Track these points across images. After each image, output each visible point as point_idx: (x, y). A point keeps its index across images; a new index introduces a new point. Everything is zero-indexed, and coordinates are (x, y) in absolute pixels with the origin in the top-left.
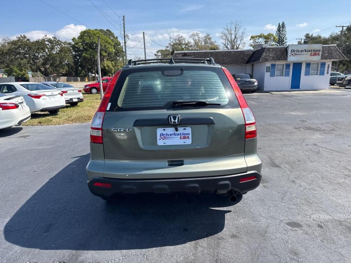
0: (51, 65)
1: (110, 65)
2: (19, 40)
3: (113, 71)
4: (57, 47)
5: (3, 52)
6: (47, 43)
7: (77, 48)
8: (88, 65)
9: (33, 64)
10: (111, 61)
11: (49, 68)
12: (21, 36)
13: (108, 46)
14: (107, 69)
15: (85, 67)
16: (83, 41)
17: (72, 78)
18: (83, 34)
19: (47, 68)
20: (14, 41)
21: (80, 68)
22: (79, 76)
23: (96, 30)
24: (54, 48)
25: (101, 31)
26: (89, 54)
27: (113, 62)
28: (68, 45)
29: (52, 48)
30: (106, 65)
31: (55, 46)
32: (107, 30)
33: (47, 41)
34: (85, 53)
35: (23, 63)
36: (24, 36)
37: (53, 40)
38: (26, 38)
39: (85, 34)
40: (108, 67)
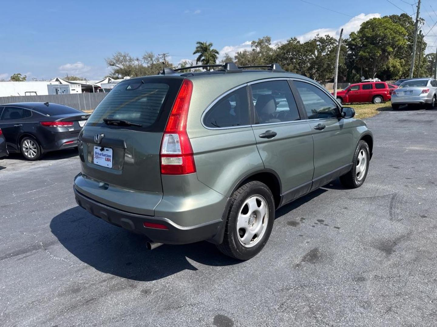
0: (318, 70)
1: (398, 64)
2: (289, 44)
3: (401, 73)
4: (329, 47)
5: (271, 58)
6: (318, 43)
7: (353, 45)
8: (365, 66)
9: (299, 69)
10: (401, 59)
11: (315, 73)
12: (292, 38)
13: (398, 37)
14: (392, 70)
15: (360, 69)
16: (363, 35)
17: (341, 84)
18: (365, 26)
19: (313, 73)
20: (284, 45)
21: (353, 71)
22: (350, 81)
23: (386, 17)
24: (324, 48)
25: (393, 17)
26: (368, 52)
27: (403, 60)
28: (343, 43)
29: (323, 49)
30: (390, 65)
31: (326, 46)
32: (402, 15)
33: (318, 41)
34: (363, 50)
35: (290, 69)
36: (295, 38)
37: (325, 39)
38: (297, 40)
39: (369, 25)
40: (394, 67)
